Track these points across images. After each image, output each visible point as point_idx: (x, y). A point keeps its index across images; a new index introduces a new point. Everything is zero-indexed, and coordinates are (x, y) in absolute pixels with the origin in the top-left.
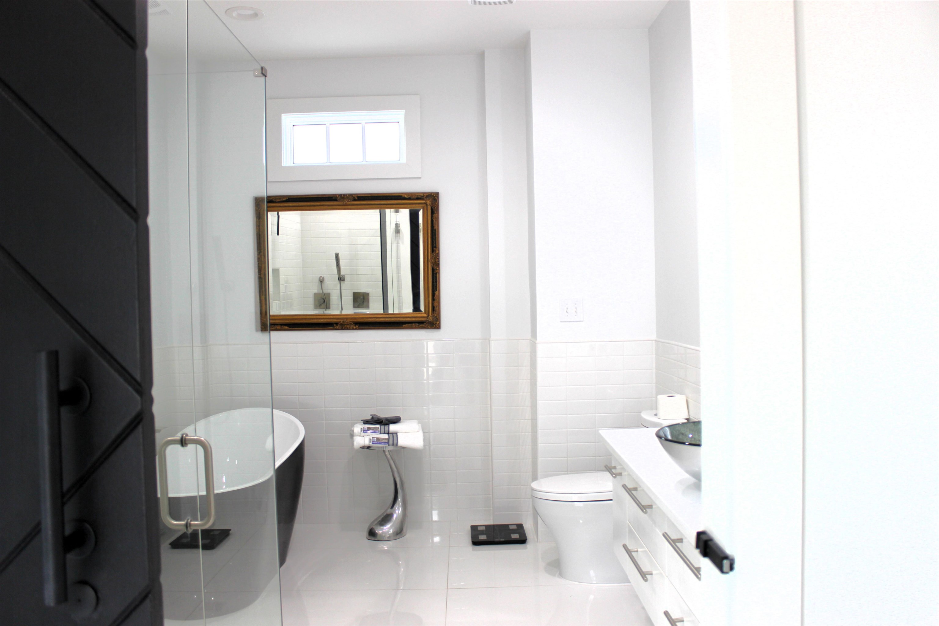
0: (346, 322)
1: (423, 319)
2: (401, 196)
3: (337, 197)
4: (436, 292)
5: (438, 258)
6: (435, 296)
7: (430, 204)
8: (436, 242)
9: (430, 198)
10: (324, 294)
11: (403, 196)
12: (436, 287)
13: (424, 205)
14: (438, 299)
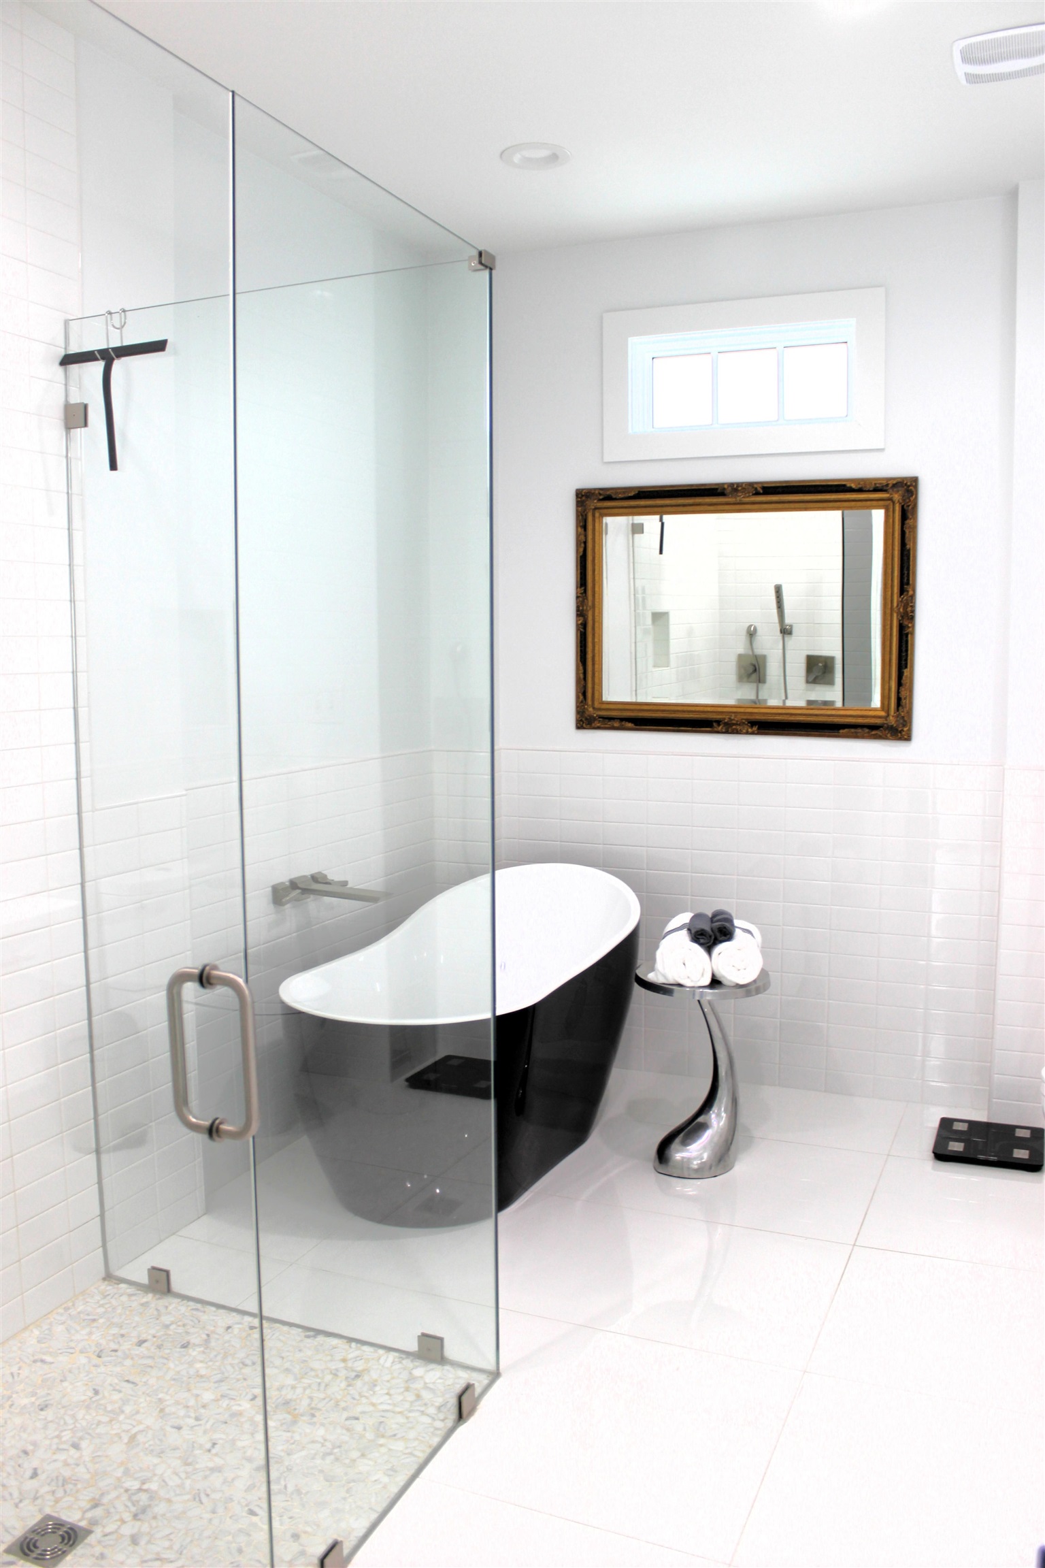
0: (734, 720)
1: (878, 721)
2: (844, 485)
3: (724, 489)
4: (905, 671)
5: (911, 604)
6: (904, 678)
7: (899, 501)
8: (908, 574)
9: (900, 489)
10: (756, 657)
11: (848, 485)
12: (906, 660)
13: (889, 502)
14: (908, 685)
